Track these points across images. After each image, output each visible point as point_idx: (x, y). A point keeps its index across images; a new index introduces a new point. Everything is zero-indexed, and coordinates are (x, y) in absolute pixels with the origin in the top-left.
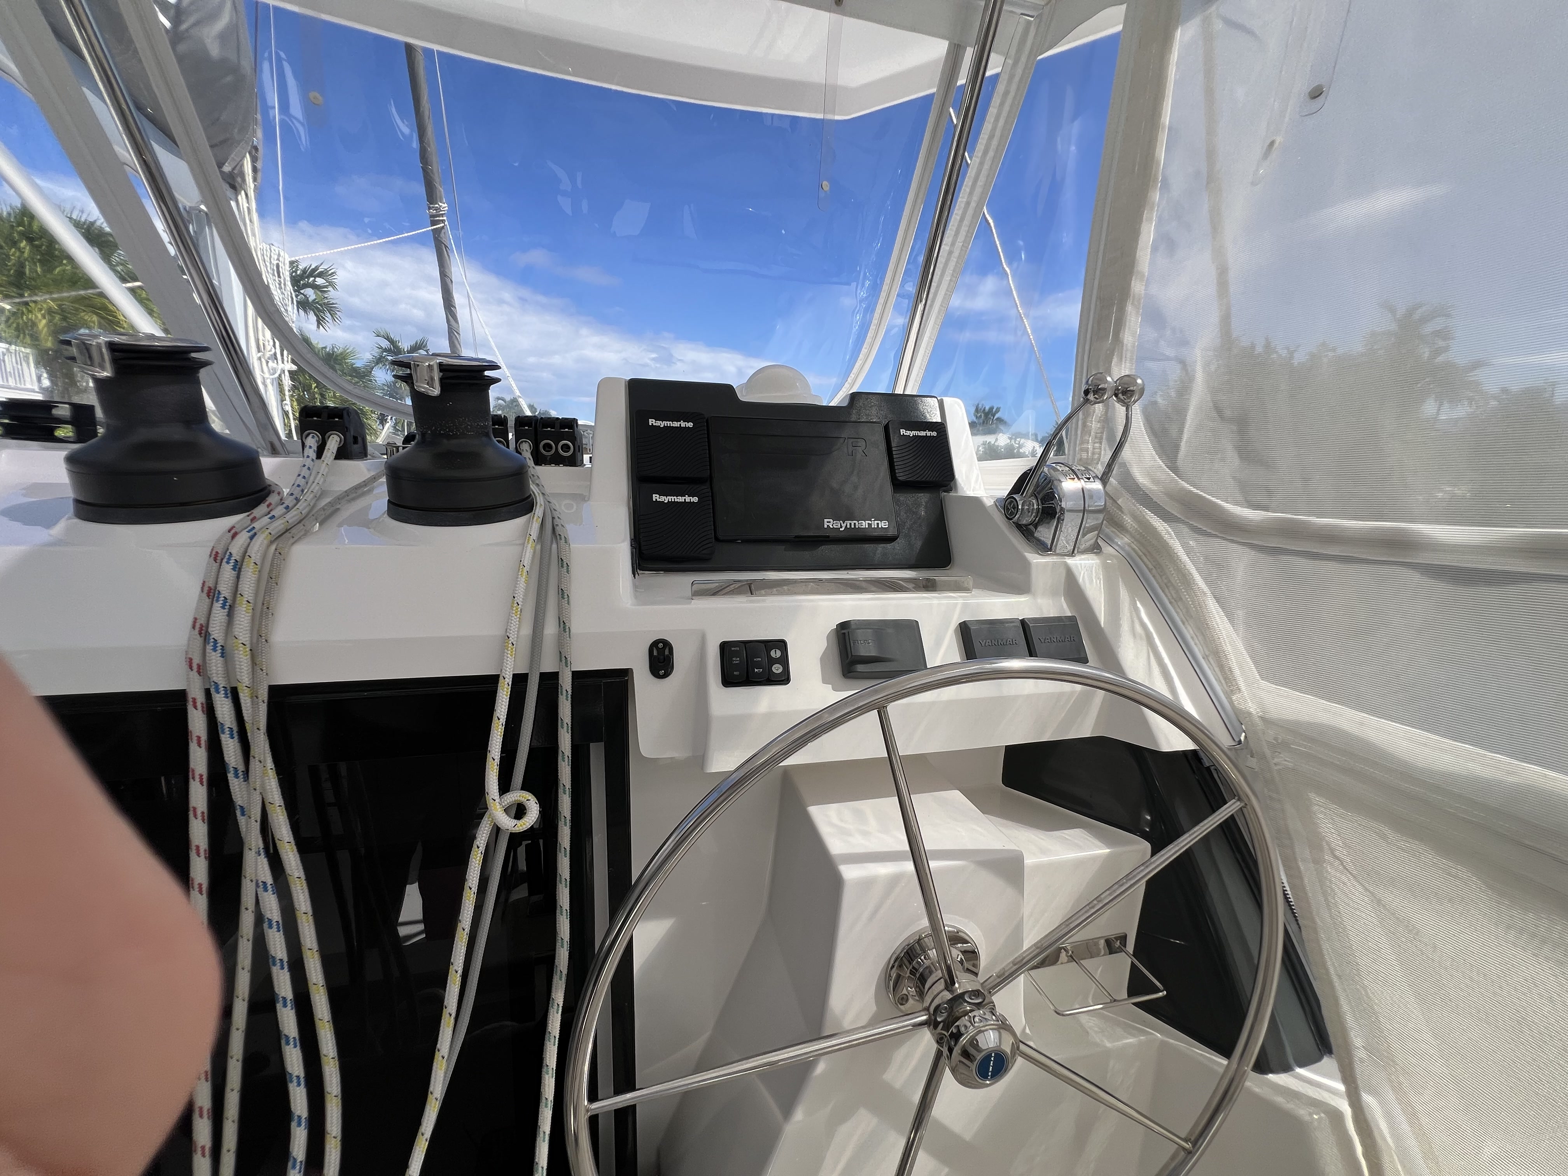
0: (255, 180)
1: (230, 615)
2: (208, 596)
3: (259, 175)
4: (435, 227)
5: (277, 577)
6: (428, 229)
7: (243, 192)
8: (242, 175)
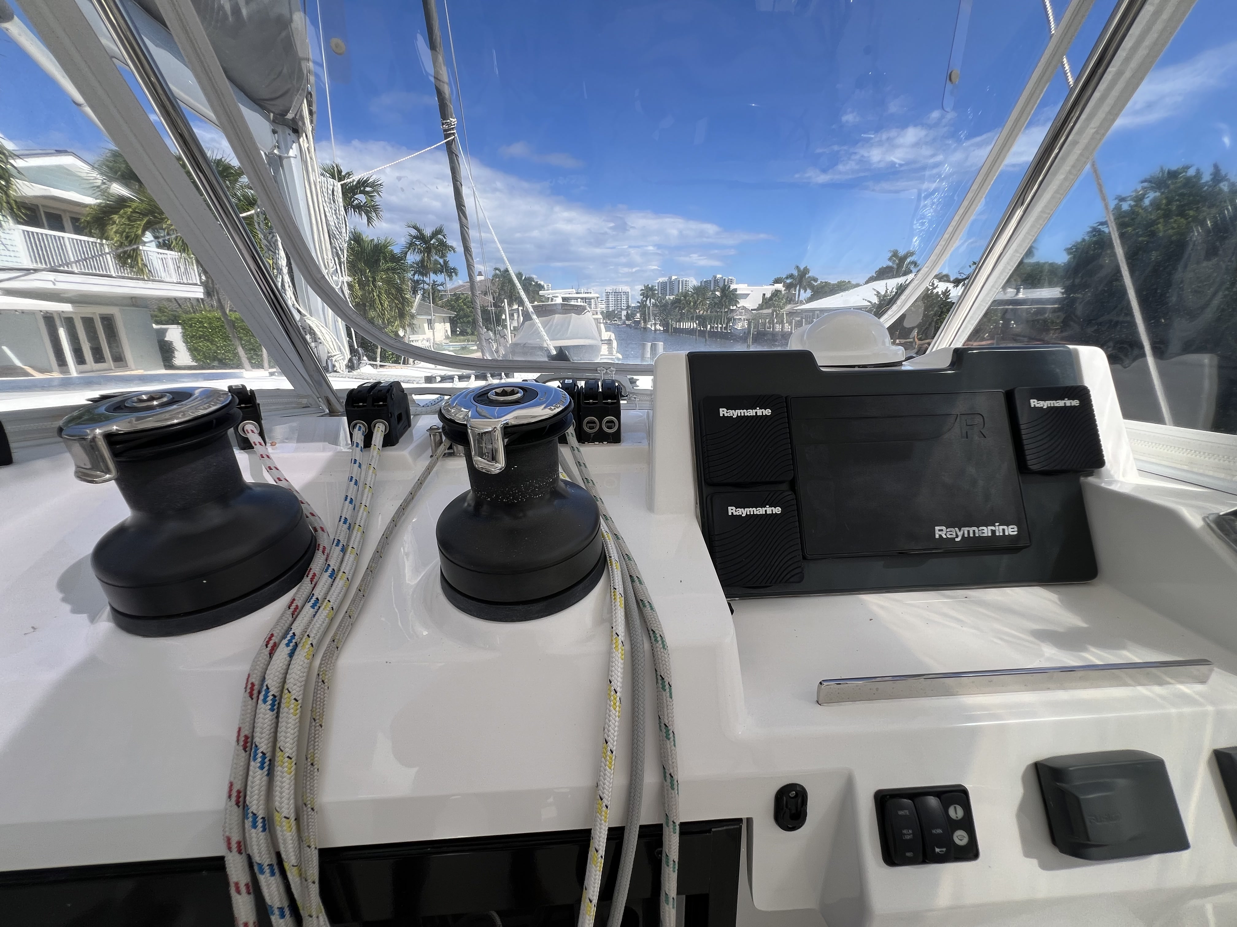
0: (311, 122)
1: (270, 774)
2: (245, 749)
3: (315, 116)
4: (447, 140)
5: (322, 715)
6: (442, 142)
7: (304, 135)
8: (302, 118)
